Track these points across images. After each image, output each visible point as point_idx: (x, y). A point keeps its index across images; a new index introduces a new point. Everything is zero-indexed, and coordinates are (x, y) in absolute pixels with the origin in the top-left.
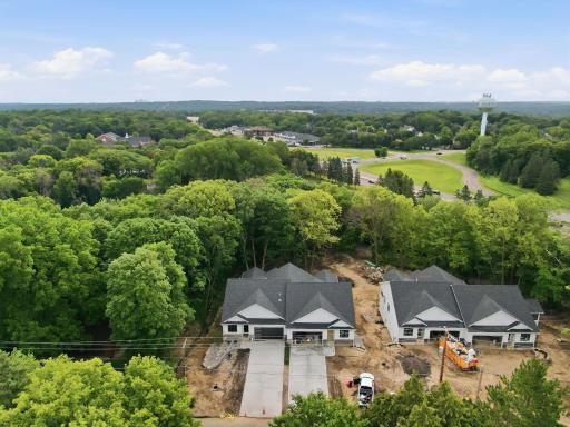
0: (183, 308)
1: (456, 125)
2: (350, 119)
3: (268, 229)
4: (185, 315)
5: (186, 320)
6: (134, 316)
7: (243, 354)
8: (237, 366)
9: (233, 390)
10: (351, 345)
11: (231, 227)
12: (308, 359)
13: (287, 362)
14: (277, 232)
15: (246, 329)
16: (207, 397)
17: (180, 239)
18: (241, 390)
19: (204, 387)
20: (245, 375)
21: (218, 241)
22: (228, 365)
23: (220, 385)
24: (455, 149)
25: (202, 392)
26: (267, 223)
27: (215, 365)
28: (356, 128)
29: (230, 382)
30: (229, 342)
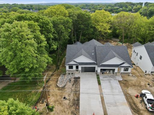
0: (45, 57)
1: (132, 6)
2: (99, 5)
3: (82, 26)
4: (47, 61)
5: (47, 63)
6: (14, 61)
7: (77, 80)
8: (74, 86)
9: (74, 100)
10: (128, 75)
11: (68, 22)
12: (110, 82)
13: (99, 84)
14: (86, 28)
15: (77, 67)
16: (60, 104)
17: (43, 23)
18: (78, 100)
19: (59, 97)
20: (79, 91)
21: (62, 28)
22: (70, 85)
23: (67, 97)
24: (133, 12)
25: (58, 101)
26: (82, 24)
27: (63, 85)
28: (101, 7)
29: (72, 95)
30: (69, 74)
